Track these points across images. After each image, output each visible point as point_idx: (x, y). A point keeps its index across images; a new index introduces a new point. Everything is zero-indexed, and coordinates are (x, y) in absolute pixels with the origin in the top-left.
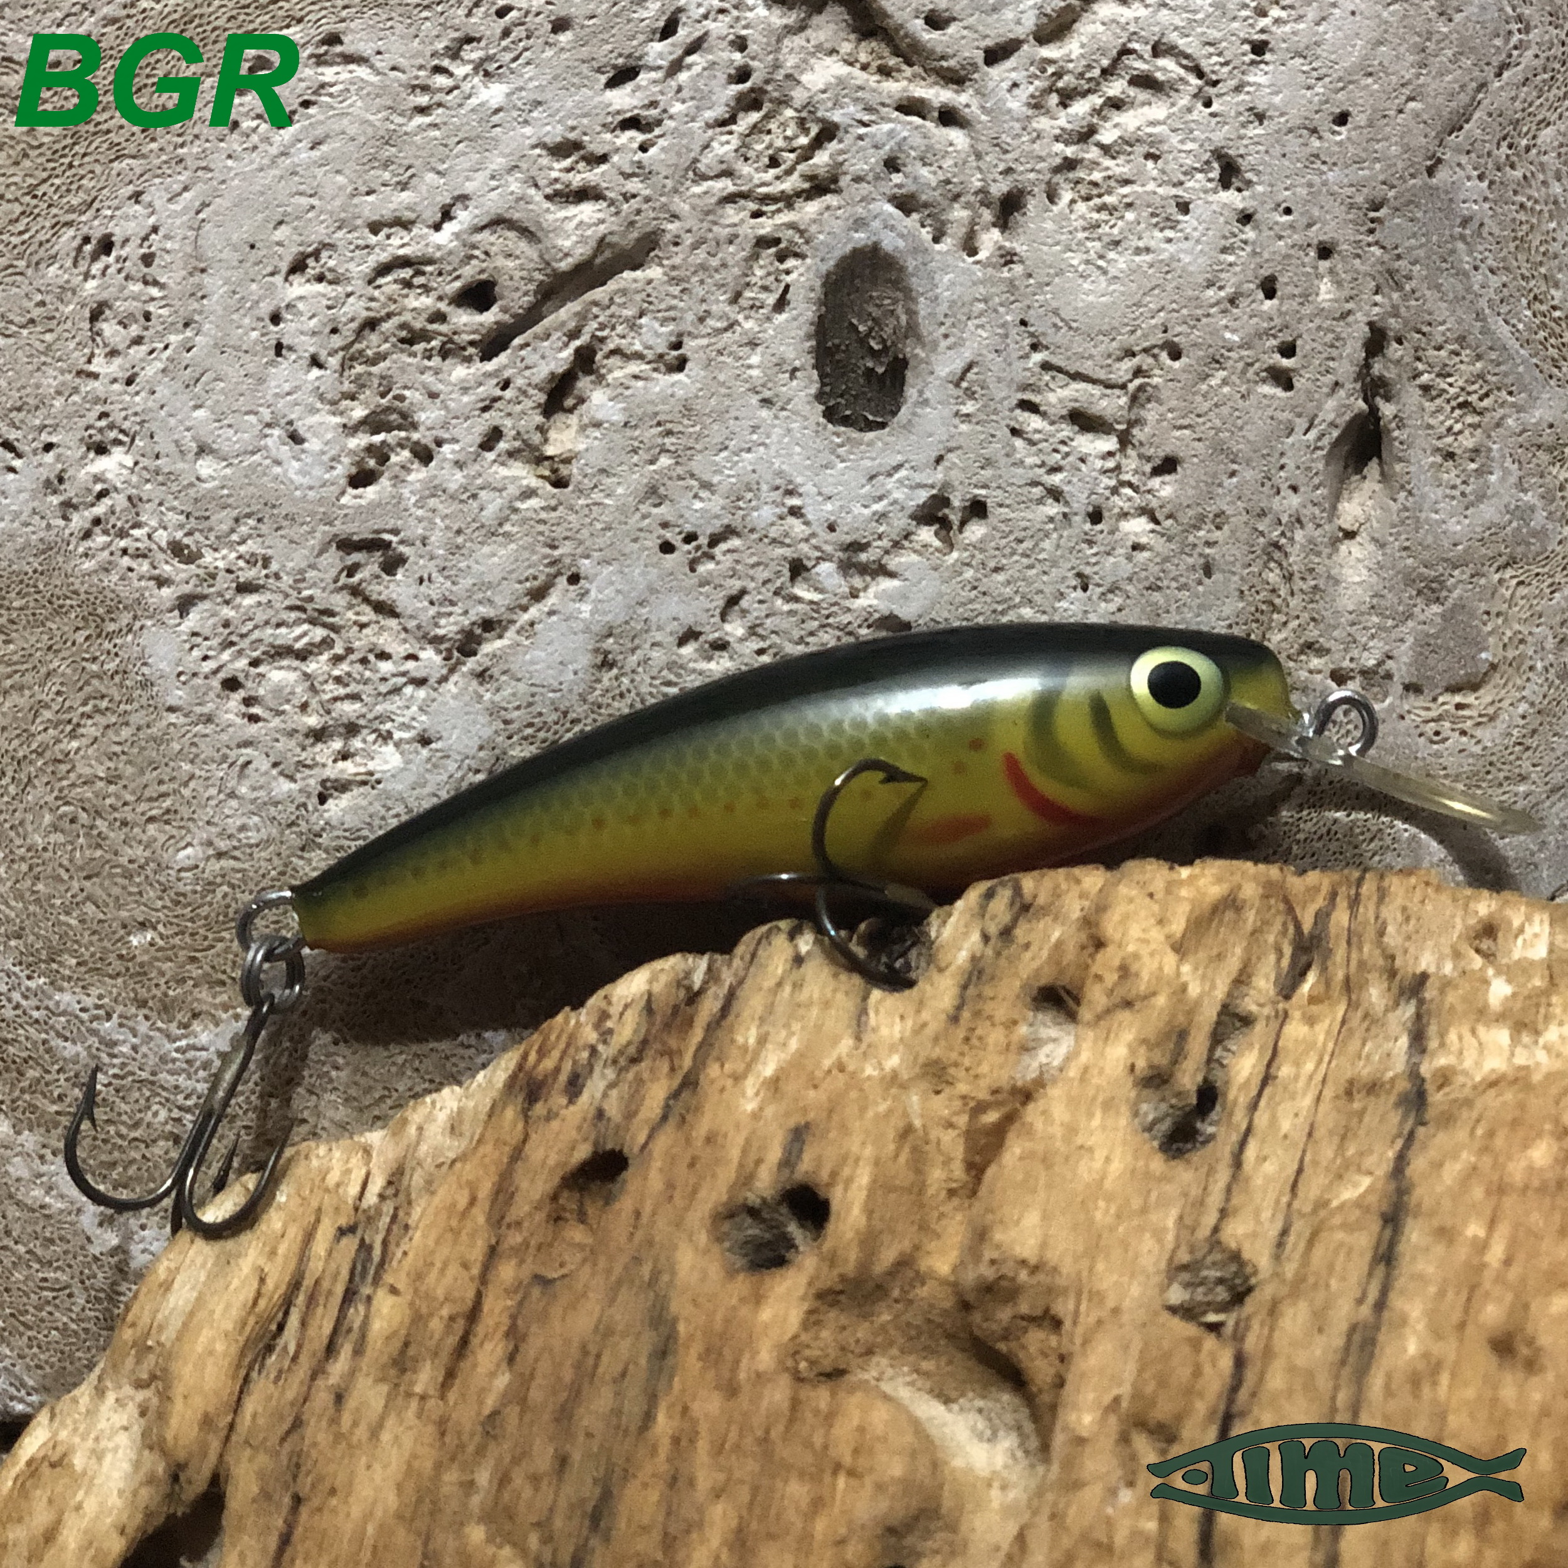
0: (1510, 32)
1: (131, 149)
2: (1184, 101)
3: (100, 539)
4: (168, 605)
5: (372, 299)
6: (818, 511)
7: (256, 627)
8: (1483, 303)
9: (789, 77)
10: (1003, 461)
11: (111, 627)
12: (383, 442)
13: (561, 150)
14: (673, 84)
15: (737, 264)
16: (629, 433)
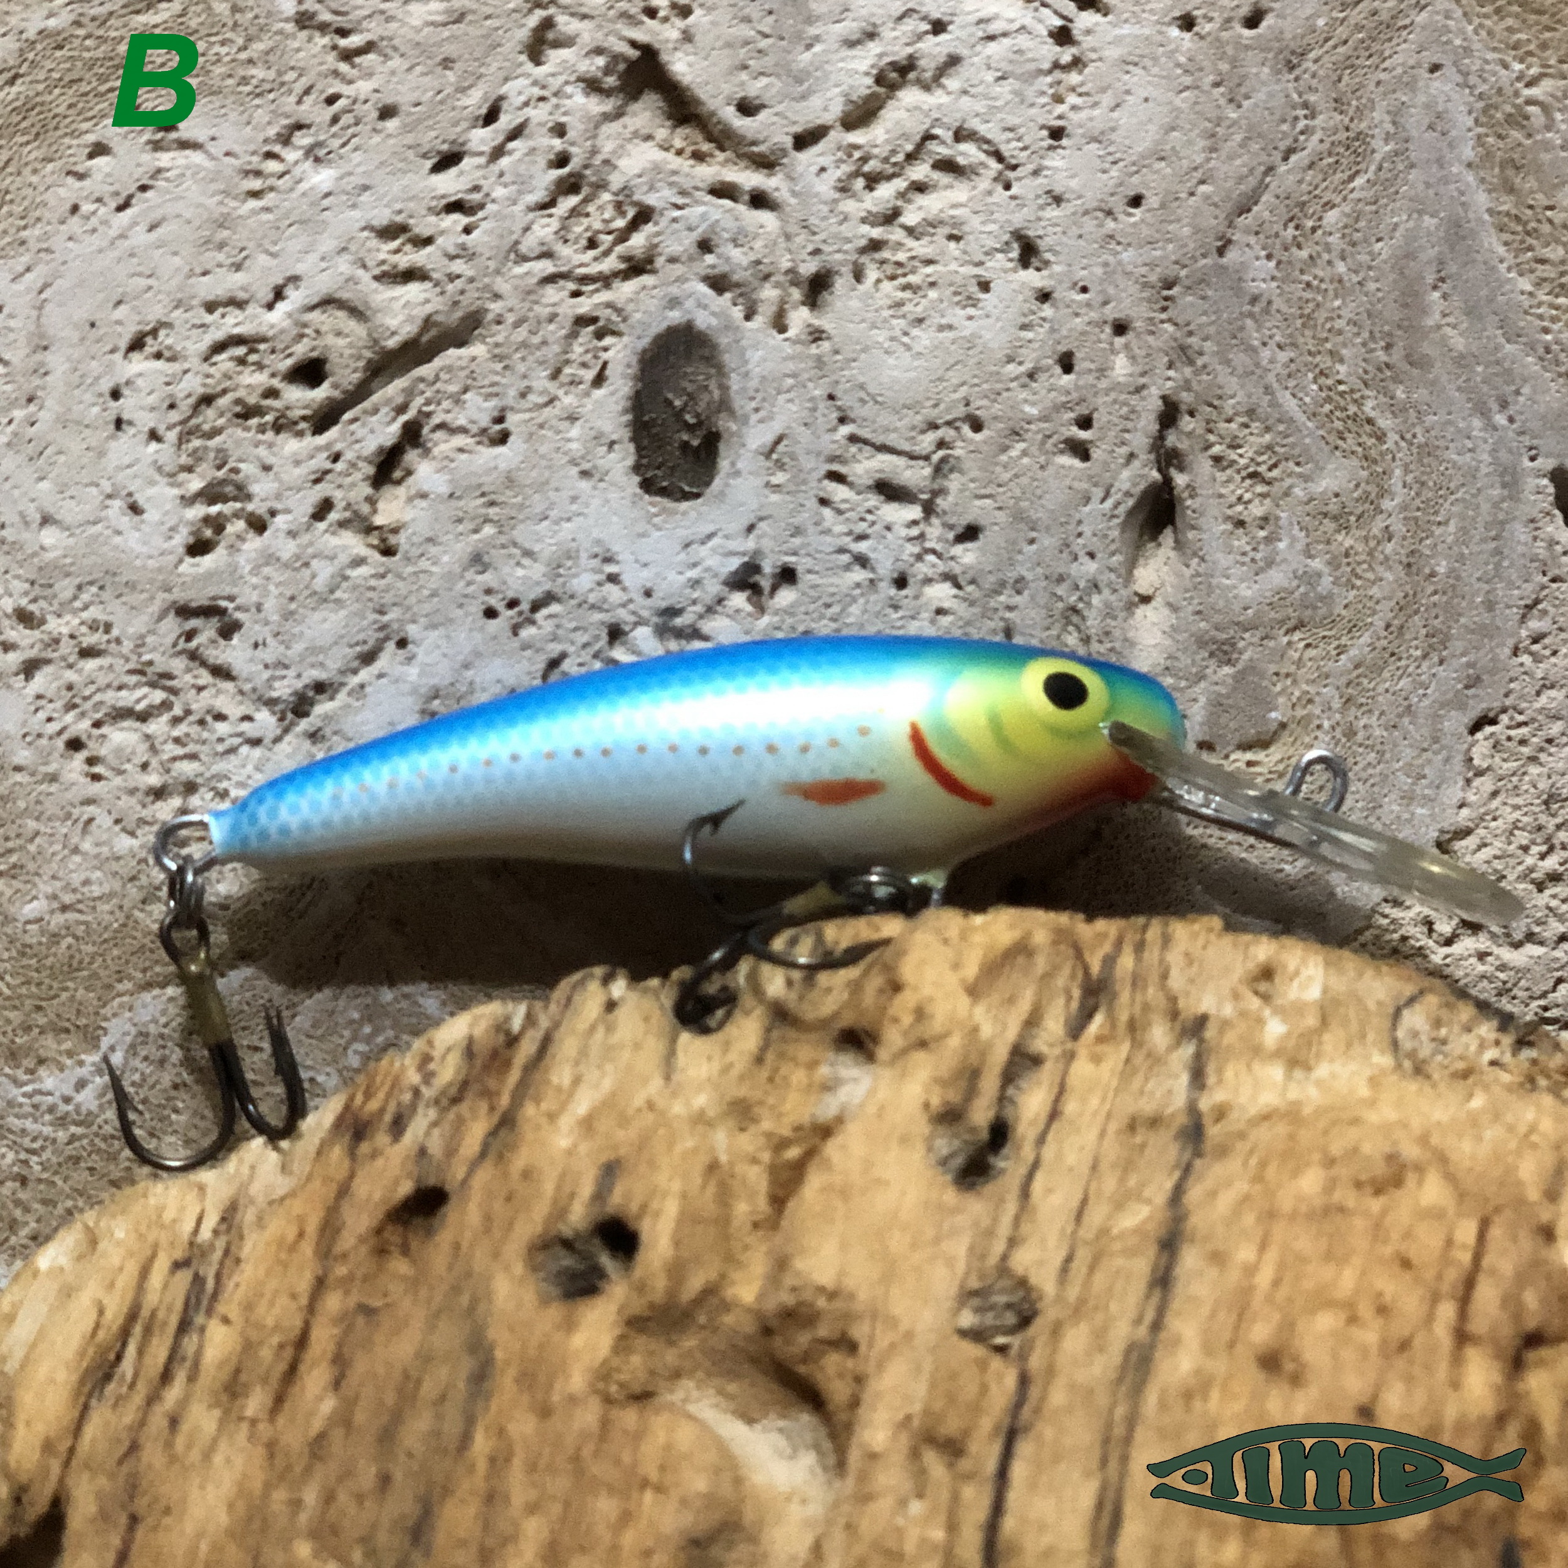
2: (984, 183)
4: (14, 669)
5: (208, 376)
6: (635, 578)
7: (99, 690)
8: (1271, 378)
9: (606, 162)
10: (811, 529)
12: (219, 514)
13: (390, 232)
14: (496, 168)
15: (556, 342)
16: (454, 503)
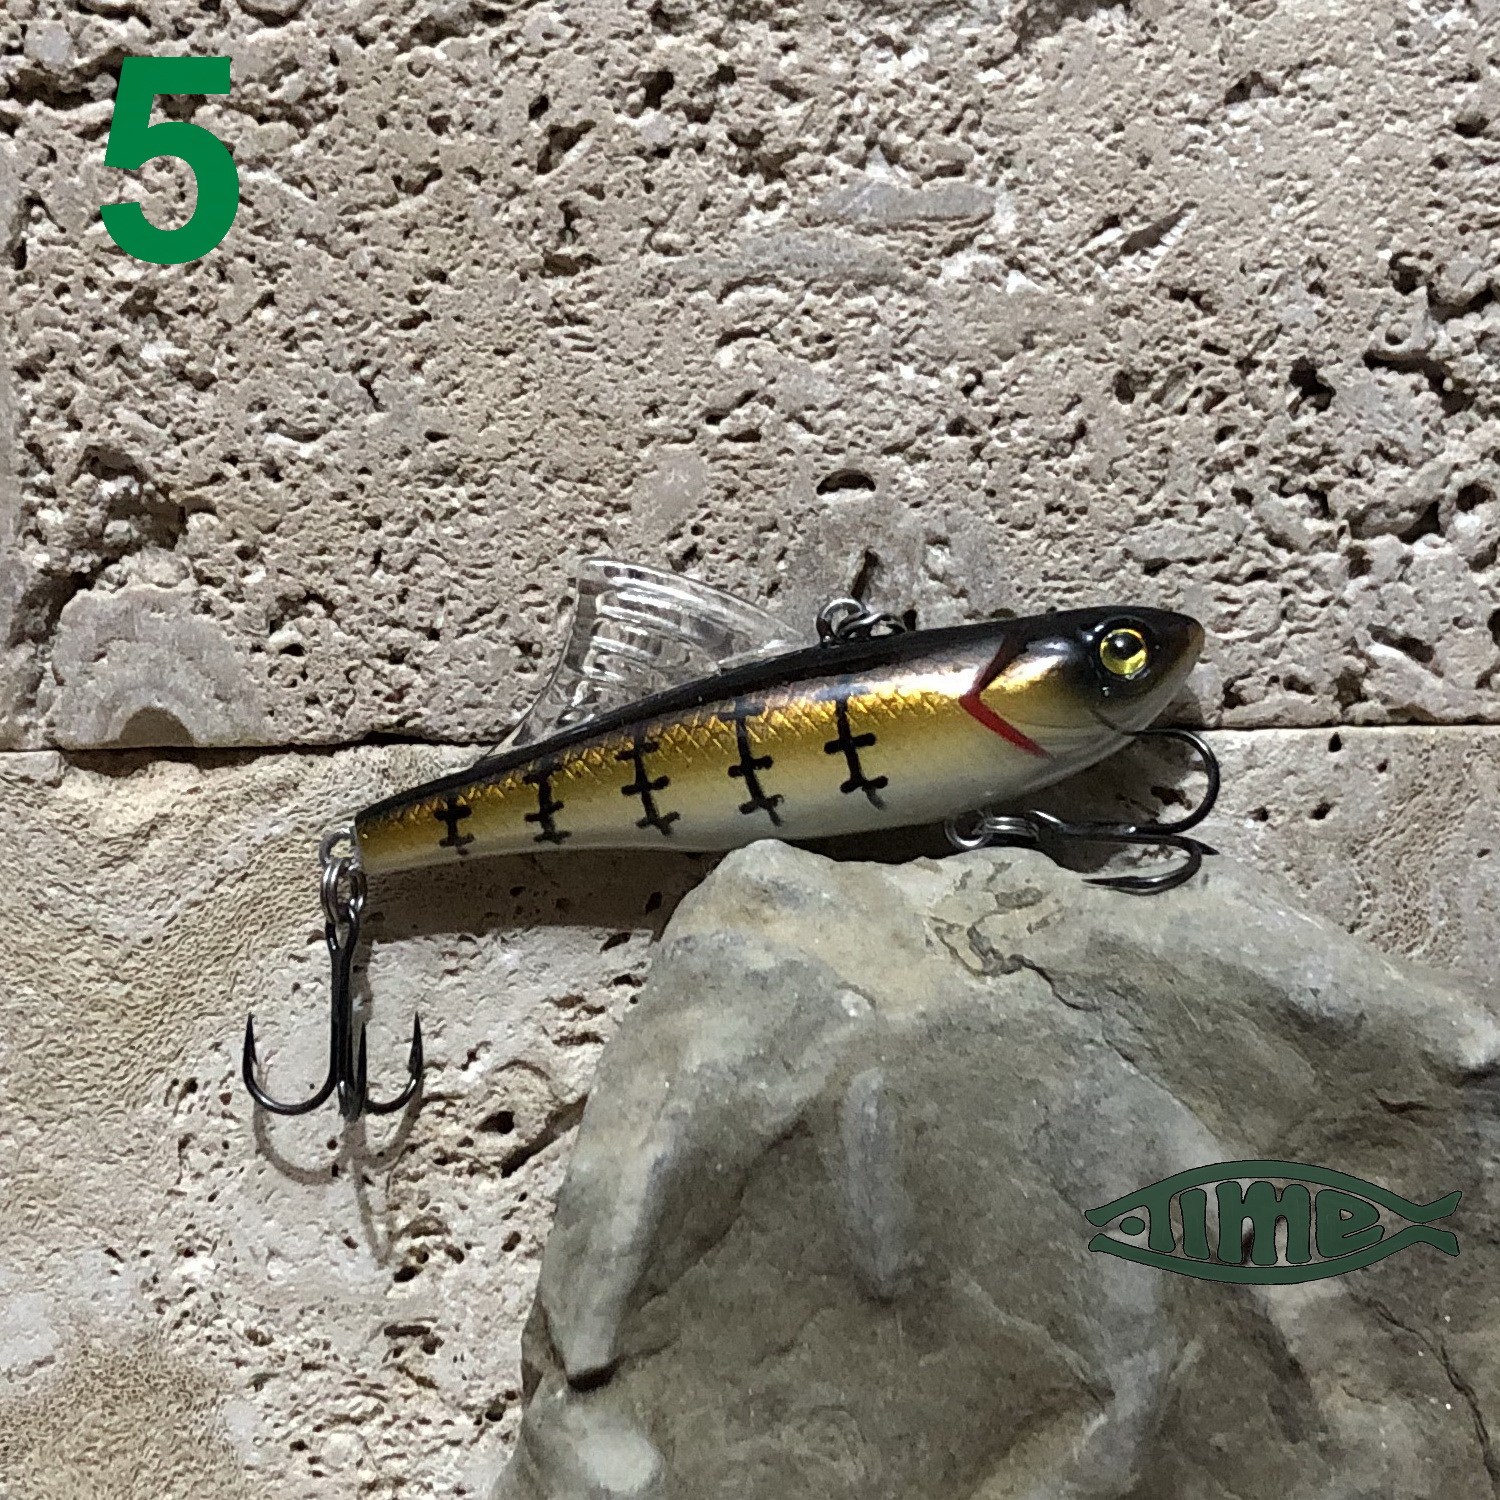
0: (1360, 899)
1: (211, 1008)
3: (189, 1328)
11: (199, 1401)
